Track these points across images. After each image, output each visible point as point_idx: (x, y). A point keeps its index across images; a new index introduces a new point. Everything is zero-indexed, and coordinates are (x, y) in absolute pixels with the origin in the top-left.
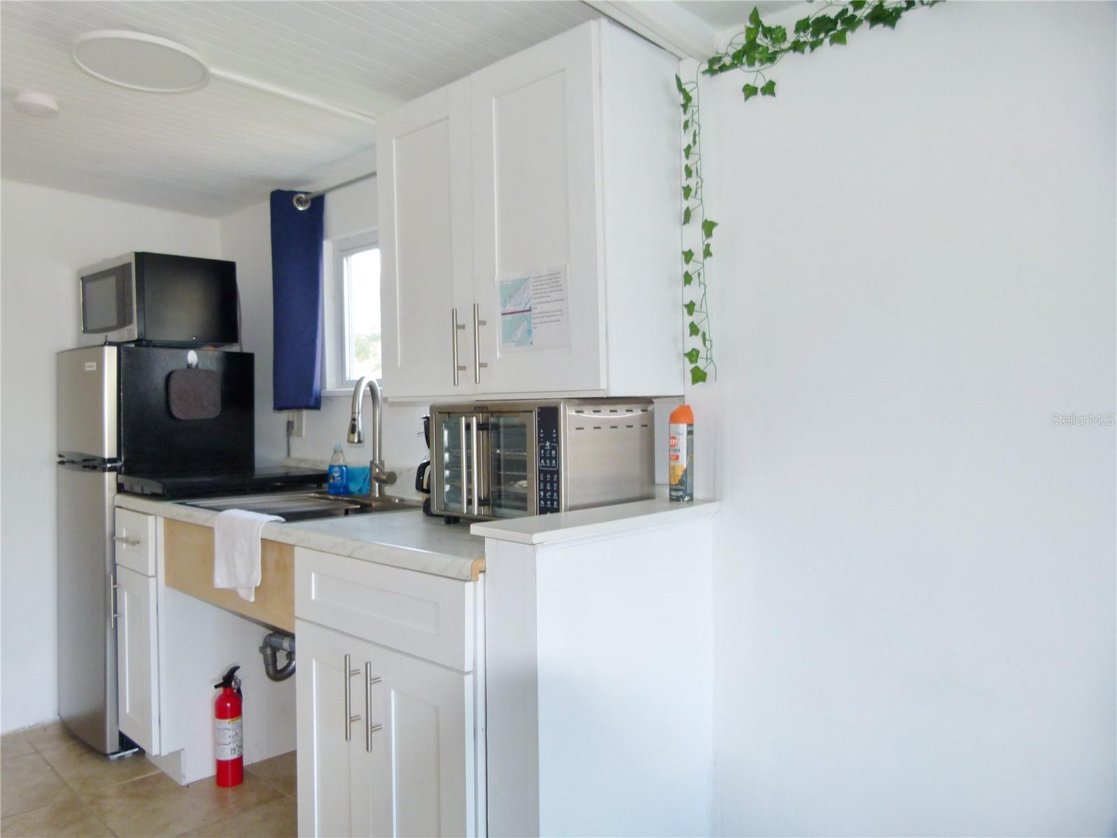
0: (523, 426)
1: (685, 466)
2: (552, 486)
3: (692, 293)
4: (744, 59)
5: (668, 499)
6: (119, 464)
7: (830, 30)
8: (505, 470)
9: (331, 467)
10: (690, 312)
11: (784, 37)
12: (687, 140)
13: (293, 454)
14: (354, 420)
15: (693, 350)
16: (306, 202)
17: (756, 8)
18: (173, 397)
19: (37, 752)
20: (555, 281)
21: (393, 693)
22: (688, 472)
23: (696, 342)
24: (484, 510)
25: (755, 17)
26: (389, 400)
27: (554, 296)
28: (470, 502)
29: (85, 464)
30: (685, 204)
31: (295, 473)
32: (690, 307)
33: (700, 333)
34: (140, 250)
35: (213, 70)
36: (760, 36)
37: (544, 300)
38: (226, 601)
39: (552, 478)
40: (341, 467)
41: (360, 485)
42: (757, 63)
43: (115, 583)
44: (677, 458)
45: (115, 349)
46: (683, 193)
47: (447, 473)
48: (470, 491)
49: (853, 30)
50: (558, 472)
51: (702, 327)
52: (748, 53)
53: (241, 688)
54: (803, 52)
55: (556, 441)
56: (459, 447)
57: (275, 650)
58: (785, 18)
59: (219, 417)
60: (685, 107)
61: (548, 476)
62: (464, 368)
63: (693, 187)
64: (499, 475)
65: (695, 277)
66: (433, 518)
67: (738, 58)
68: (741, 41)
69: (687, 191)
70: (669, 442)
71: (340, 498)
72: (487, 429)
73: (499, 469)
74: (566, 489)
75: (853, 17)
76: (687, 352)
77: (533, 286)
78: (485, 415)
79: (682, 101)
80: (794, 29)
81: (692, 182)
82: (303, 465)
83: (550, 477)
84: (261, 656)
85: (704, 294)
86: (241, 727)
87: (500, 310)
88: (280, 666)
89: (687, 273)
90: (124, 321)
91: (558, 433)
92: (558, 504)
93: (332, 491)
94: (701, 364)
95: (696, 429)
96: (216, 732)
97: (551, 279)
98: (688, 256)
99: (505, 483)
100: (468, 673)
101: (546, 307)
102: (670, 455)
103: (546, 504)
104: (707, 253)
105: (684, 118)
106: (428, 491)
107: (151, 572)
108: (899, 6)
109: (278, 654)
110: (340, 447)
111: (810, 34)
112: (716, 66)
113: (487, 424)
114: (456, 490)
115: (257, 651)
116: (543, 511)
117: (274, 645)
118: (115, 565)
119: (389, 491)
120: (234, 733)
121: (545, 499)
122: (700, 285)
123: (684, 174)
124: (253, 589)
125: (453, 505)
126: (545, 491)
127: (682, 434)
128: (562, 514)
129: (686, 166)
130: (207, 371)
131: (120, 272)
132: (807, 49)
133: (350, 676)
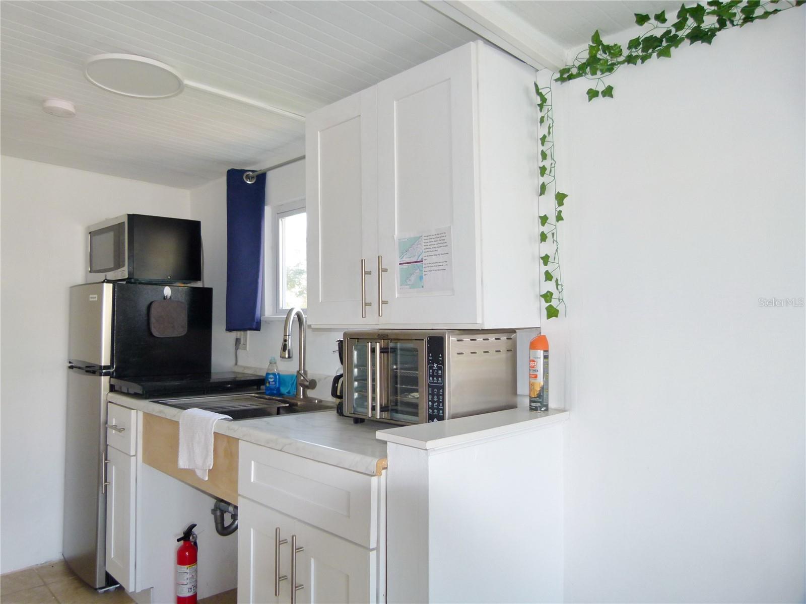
0: (416, 350)
1: (542, 383)
2: (438, 398)
3: (547, 248)
4: (588, 69)
5: (529, 408)
6: (112, 370)
7: (657, 47)
8: (401, 384)
9: (268, 374)
10: (546, 263)
11: (620, 53)
12: (543, 131)
13: (240, 363)
14: (285, 341)
15: (548, 292)
16: (253, 177)
17: (597, 31)
18: (153, 320)
19: (45, 584)
20: (442, 239)
21: (312, 560)
22: (544, 389)
23: (550, 286)
24: (384, 415)
25: (596, 38)
26: (312, 327)
27: (440, 251)
28: (374, 408)
29: (88, 369)
30: (542, 180)
31: (241, 378)
32: (545, 259)
33: (554, 280)
34: (131, 213)
35: (187, 82)
36: (601, 52)
37: (433, 253)
38: (187, 477)
39: (438, 392)
40: (274, 374)
41: (289, 389)
42: (599, 73)
43: (106, 459)
44: (536, 377)
45: (111, 285)
46: (539, 171)
47: (356, 384)
48: (374, 399)
49: (676, 47)
50: (443, 387)
51: (555, 275)
52: (592, 65)
53: (198, 541)
54: (636, 64)
55: (442, 364)
56: (366, 365)
57: (223, 512)
58: (621, 38)
59: (185, 335)
60: (541, 106)
61: (435, 390)
62: (370, 304)
63: (548, 167)
64: (396, 388)
65: (549, 236)
66: (345, 418)
67: (582, 69)
68: (585, 56)
69: (543, 170)
70: (529, 364)
71: (274, 398)
72: (387, 352)
73: (396, 383)
74: (449, 401)
75: (676, 36)
76: (542, 294)
77: (425, 243)
78: (386, 341)
79: (539, 102)
80: (627, 46)
81: (547, 163)
82: (247, 371)
83: (437, 391)
84: (213, 516)
85: (557, 250)
86: (196, 571)
87: (398, 261)
88: (226, 524)
89: (543, 232)
90: (118, 265)
91: (443, 356)
92: (443, 413)
93: (268, 392)
94: (554, 303)
95: (550, 354)
96: (177, 574)
97: (438, 237)
98: (544, 220)
99: (401, 394)
100: (373, 549)
101: (435, 259)
102: (530, 374)
103: (433, 412)
104: (559, 218)
105: (540, 115)
106: (341, 397)
107: (133, 453)
108: (713, 26)
109: (225, 515)
110: (274, 359)
111: (641, 50)
112: (566, 76)
113: (388, 348)
114: (363, 398)
115: (210, 512)
116: (431, 418)
117: (223, 509)
118: (107, 445)
119: (311, 393)
120: (191, 576)
121: (432, 408)
122: (553, 242)
123: (540, 157)
124: (208, 470)
125: (360, 409)
126: (433, 402)
127: (540, 358)
128: (446, 422)
129: (542, 151)
130: (178, 302)
131: (117, 228)
132: (639, 61)
133: (279, 545)
